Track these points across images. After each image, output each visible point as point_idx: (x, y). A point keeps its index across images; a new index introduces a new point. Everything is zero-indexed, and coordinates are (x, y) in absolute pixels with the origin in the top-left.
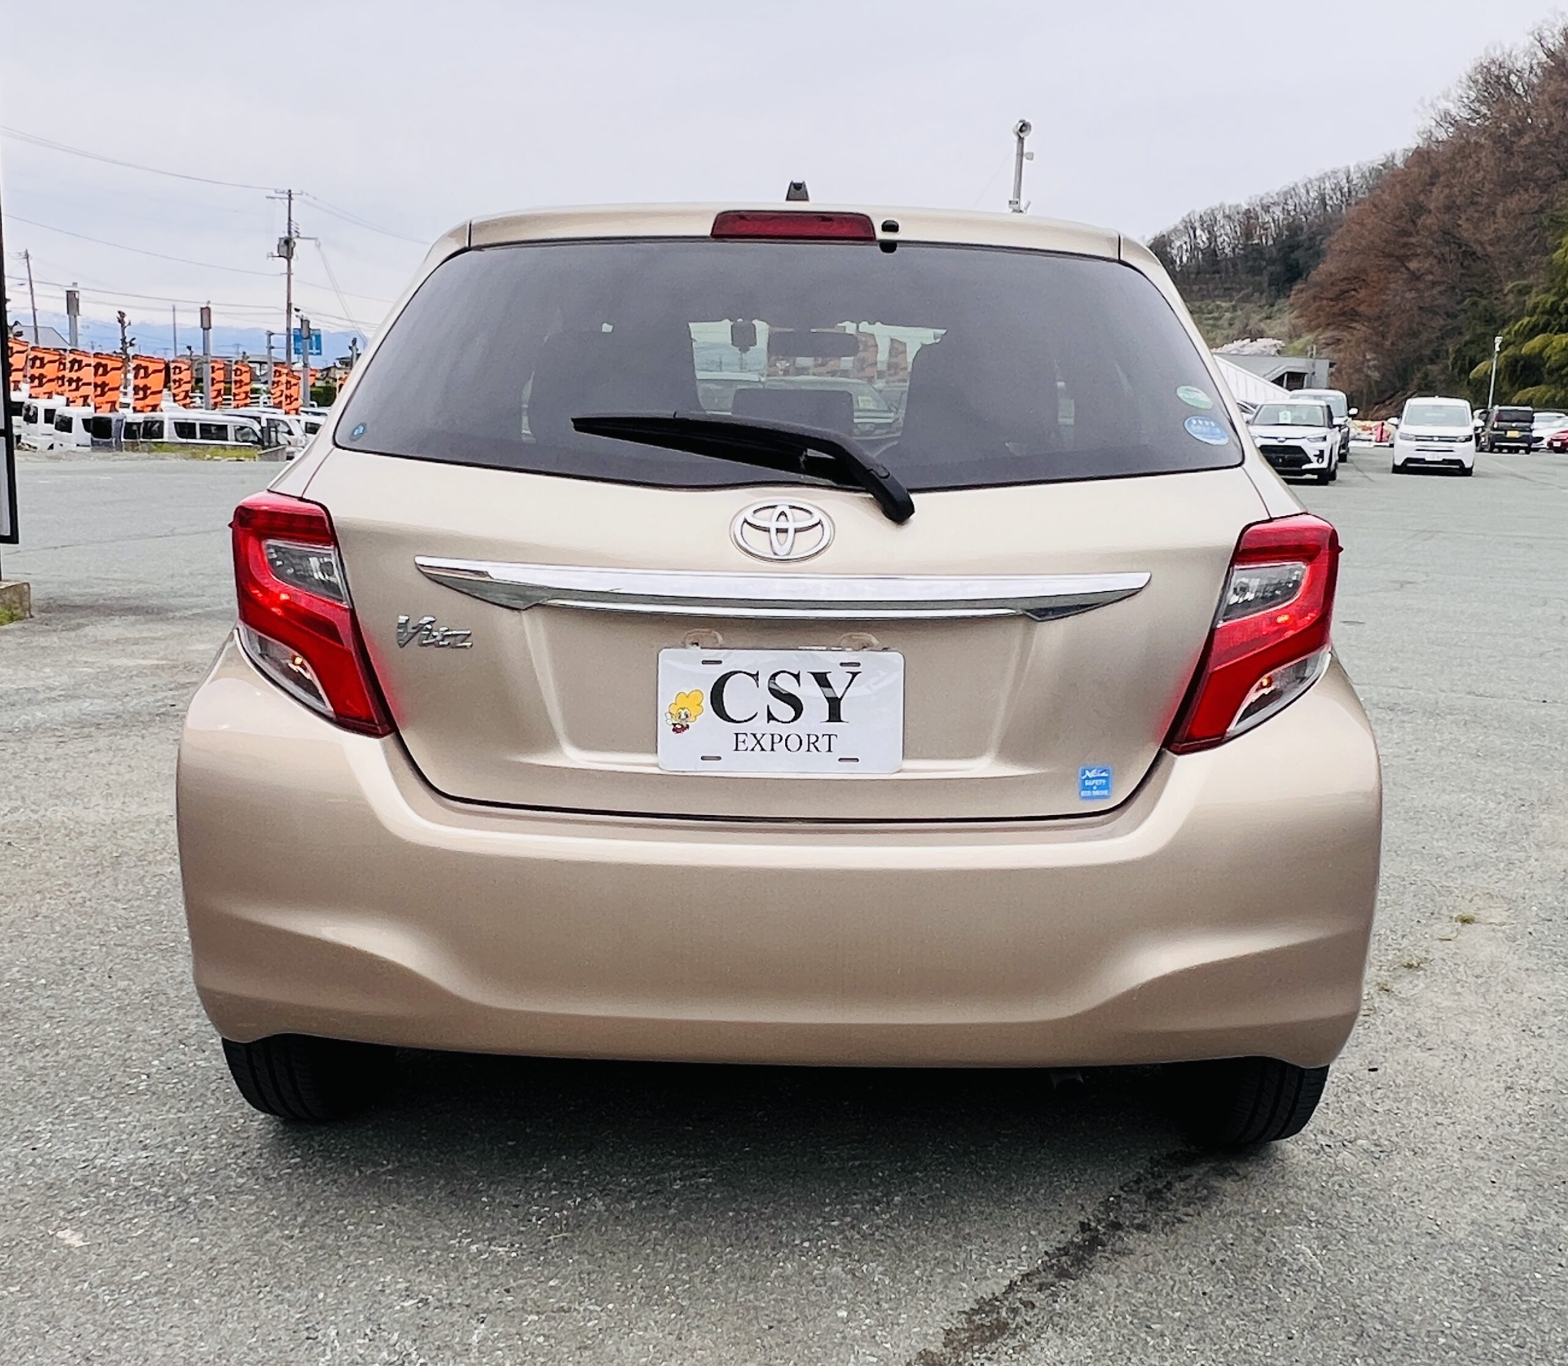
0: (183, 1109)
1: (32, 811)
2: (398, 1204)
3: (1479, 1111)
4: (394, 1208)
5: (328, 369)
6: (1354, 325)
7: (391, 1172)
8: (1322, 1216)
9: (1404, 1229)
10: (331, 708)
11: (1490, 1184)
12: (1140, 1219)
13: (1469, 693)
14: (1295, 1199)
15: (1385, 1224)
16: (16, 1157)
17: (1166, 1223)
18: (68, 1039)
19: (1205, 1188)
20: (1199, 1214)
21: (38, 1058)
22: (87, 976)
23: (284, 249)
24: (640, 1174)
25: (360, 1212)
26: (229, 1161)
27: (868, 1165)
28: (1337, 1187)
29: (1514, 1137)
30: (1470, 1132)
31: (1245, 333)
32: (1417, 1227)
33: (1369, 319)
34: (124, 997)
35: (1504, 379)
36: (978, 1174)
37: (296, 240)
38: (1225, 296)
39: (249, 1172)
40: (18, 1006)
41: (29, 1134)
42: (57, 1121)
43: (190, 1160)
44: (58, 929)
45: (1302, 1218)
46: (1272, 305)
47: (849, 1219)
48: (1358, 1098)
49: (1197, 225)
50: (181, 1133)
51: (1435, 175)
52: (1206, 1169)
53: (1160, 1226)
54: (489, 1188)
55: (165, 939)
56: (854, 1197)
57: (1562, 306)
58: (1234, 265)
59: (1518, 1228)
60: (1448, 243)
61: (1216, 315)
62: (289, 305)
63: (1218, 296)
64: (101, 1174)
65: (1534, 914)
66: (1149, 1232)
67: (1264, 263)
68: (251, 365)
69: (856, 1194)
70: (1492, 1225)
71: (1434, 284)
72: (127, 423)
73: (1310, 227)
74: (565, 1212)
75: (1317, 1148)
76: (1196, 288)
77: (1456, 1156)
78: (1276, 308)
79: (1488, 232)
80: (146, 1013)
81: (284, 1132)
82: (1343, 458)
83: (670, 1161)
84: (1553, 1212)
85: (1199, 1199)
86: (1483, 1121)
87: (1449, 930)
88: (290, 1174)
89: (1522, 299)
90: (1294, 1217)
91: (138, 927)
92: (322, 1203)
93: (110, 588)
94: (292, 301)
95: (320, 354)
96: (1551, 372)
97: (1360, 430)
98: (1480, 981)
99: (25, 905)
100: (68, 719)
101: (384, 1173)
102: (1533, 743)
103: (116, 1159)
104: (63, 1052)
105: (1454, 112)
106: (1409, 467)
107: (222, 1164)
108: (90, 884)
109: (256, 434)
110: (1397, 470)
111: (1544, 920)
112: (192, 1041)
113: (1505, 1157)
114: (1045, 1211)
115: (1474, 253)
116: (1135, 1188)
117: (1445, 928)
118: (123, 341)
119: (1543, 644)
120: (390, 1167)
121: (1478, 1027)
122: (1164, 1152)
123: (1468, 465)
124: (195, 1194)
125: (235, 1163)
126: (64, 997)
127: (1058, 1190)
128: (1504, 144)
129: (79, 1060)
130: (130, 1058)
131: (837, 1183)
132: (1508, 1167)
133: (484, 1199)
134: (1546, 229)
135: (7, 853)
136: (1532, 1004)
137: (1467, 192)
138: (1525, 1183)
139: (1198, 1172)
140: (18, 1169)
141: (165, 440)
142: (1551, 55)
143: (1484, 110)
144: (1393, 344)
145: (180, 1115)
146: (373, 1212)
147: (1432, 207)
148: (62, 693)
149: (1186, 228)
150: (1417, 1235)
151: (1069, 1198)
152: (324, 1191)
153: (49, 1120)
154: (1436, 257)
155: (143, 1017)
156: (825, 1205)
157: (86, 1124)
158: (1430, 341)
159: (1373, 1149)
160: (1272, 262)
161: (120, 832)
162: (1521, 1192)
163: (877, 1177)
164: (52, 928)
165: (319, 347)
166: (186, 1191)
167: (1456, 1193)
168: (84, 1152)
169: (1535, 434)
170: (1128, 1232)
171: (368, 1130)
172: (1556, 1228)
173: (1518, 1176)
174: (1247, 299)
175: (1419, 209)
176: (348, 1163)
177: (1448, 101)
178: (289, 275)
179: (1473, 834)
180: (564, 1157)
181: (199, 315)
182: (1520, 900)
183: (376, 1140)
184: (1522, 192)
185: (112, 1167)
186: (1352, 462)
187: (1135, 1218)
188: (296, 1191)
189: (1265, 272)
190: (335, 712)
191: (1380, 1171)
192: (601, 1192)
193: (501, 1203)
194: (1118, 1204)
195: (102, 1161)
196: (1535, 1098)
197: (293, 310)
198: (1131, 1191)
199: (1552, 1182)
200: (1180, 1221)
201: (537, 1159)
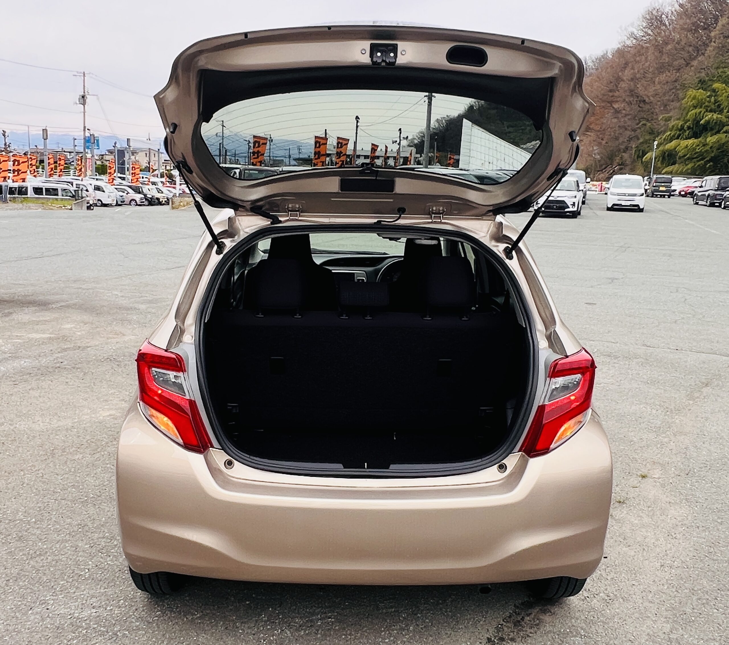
0: (106, 587)
1: (10, 424)
2: (205, 634)
3: (650, 578)
4: (203, 636)
5: (103, 155)
6: (588, 133)
7: (200, 618)
8: (586, 632)
9: (620, 638)
10: (182, 441)
11: (655, 615)
12: (512, 635)
13: (644, 345)
14: (575, 624)
15: (612, 636)
16: (40, 613)
17: (522, 637)
18: (51, 551)
19: (538, 619)
20: (536, 633)
21: (39, 561)
22: (52, 516)
23: (82, 100)
24: (303, 617)
25: (190, 638)
26: (131, 614)
27: (398, 611)
28: (592, 618)
29: (665, 591)
30: (646, 588)
32: (625, 637)
33: (596, 131)
34: (70, 528)
35: (659, 161)
36: (444, 614)
37: (87, 96)
39: (140, 619)
40: (25, 533)
41: (43, 601)
42: (54, 594)
43: (114, 613)
44: (34, 491)
45: (578, 633)
47: (392, 638)
48: (600, 572)
50: (108, 600)
51: (626, 64)
52: (538, 610)
53: (520, 638)
54: (241, 625)
55: (82, 496)
56: (393, 627)
57: (686, 126)
59: (666, 637)
60: (632, 95)
62: (85, 127)
63: (524, 118)
64: (78, 621)
65: (673, 472)
66: (515, 642)
68: (65, 153)
69: (394, 626)
70: (656, 635)
71: (626, 115)
72: (10, 188)
74: (275, 637)
75: (583, 598)
77: (641, 601)
79: (651, 90)
80: (81, 536)
81: (151, 598)
82: (583, 203)
83: (315, 610)
84: (680, 629)
85: (535, 625)
86: (652, 583)
87: (636, 482)
88: (158, 620)
89: (667, 123)
90: (575, 633)
91: (69, 489)
92: (173, 634)
93: (19, 289)
94: (86, 125)
95: (99, 149)
96: (680, 158)
97: (591, 186)
98: (650, 509)
99: (17, 477)
100: (16, 371)
101: (196, 618)
102: (672, 375)
103: (83, 613)
104: (49, 558)
105: (636, 32)
106: (614, 208)
107: (128, 615)
108: (44, 466)
109: (71, 192)
110: (609, 209)
111: (677, 475)
112: (104, 551)
113: (660, 601)
114: (472, 632)
115: (645, 101)
116: (509, 620)
117: (634, 481)
118: (5, 144)
119: (676, 315)
120: (198, 615)
121: (649, 534)
122: (520, 601)
123: (641, 207)
124: (120, 631)
125: (133, 615)
126: (44, 528)
127: (477, 622)
128: (659, 49)
129: (57, 562)
130: (79, 560)
131: (386, 621)
132: (662, 606)
133: (241, 631)
134: (678, 90)
135: (3, 448)
136: (672, 521)
137: (642, 71)
138: (669, 614)
139: (535, 611)
140: (43, 620)
141: (28, 196)
142: (681, 5)
143: (650, 32)
144: (607, 143)
145: (106, 590)
146: (195, 638)
147: (625, 78)
148: (10, 355)
150: (626, 641)
151: (482, 625)
152: (173, 628)
153: (51, 594)
154: (626, 102)
155: (81, 539)
156: (382, 631)
157: (67, 596)
158: (624, 142)
159: (606, 598)
161: (51, 436)
162: (668, 619)
163: (402, 617)
164: (32, 491)
165: (98, 146)
166: (115, 629)
167: (641, 619)
168: (69, 610)
169: (673, 188)
170: (507, 642)
171: (186, 597)
172: (682, 637)
173: (666, 611)
175: (619, 79)
176: (180, 614)
177: (633, 28)
178: (84, 113)
179: (646, 428)
180: (270, 609)
181: (42, 132)
182: (667, 465)
183: (190, 601)
184: (667, 72)
185: (82, 617)
186: (588, 204)
187: (509, 635)
188: (161, 628)
190: (184, 443)
191: (610, 610)
192: (288, 626)
193: (247, 633)
194: (502, 628)
195: (78, 615)
196: (673, 571)
197: (86, 130)
198: (508, 622)
199: (680, 613)
200: (528, 636)
201: (259, 610)
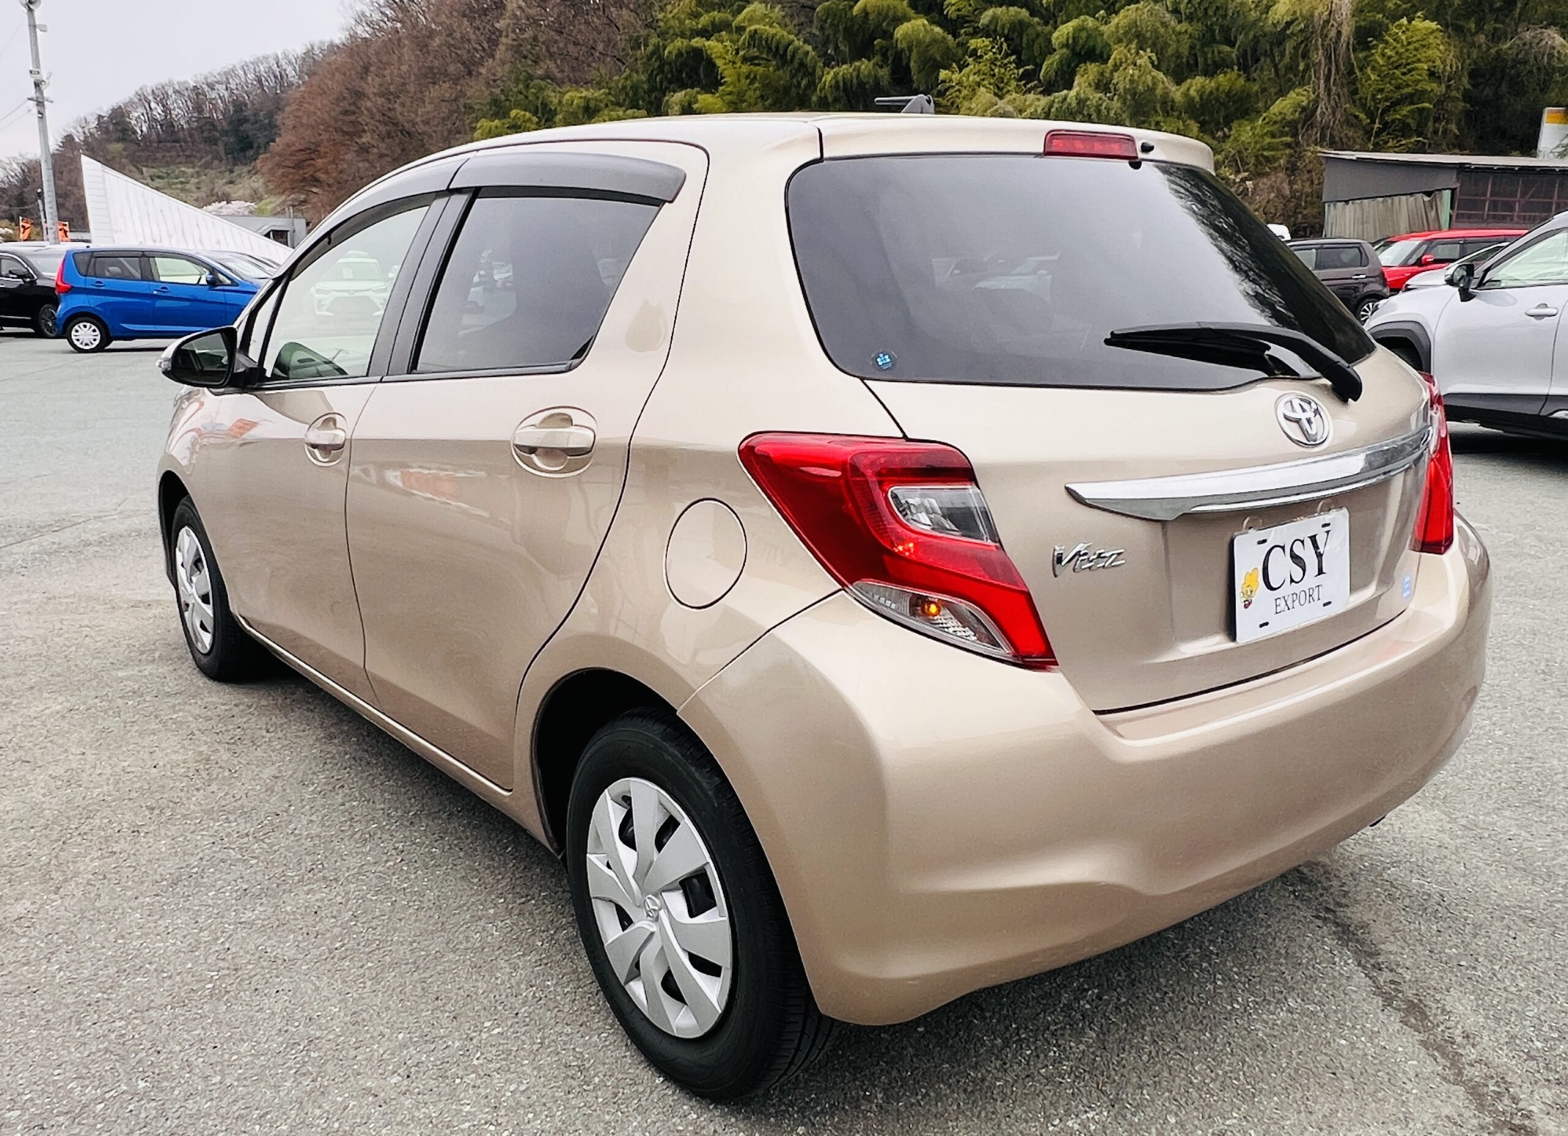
31: (212, 195)
38: (187, 162)
46: (231, 171)
49: (151, 98)
58: (191, 136)
60: (387, 123)
61: (183, 180)
63: (180, 163)
67: (218, 134)
73: (253, 104)
76: (159, 155)
78: (235, 174)
79: (419, 115)
105: (368, 14)
137: (397, 81)
143: (392, 14)
147: (369, 92)
149: (140, 100)
160: (225, 133)
174: (207, 166)
175: (358, 94)
189: (220, 143)
